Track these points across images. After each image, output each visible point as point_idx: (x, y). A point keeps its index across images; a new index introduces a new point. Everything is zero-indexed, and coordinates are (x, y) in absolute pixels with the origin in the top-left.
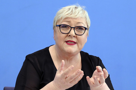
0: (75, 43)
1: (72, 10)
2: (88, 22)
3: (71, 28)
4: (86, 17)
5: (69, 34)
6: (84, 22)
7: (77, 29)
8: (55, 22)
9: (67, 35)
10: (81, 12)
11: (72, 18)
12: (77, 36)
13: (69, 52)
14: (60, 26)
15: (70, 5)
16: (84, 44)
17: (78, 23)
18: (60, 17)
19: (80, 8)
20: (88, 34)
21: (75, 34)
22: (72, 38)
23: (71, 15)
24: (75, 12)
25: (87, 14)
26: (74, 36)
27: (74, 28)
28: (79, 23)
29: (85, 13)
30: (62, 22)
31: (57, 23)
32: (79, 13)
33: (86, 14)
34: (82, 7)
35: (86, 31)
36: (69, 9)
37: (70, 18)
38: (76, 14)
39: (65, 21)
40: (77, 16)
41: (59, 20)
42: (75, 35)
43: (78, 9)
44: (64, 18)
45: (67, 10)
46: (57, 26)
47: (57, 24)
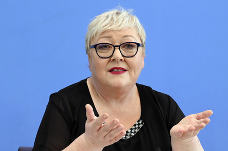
0: (125, 70)
1: (112, 18)
2: (140, 34)
3: (115, 47)
4: (136, 26)
5: (112, 58)
6: (135, 35)
7: (124, 47)
8: (87, 41)
9: (110, 60)
10: (127, 19)
11: (113, 31)
12: (126, 58)
13: (117, 86)
14: (95, 46)
15: (108, 11)
16: (140, 70)
17: (124, 37)
18: (94, 33)
19: (124, 13)
20: (143, 53)
21: (123, 56)
22: (118, 63)
23: (111, 25)
24: (118, 21)
25: (138, 22)
26: (121, 60)
27: (119, 46)
28: (126, 36)
29: (133, 20)
30: (98, 40)
31: (90, 42)
32: (125, 21)
33: (137, 20)
34: (127, 11)
35: (140, 48)
36: (107, 17)
37: (110, 31)
38: (119, 24)
39: (102, 38)
40: (121, 26)
41: (93, 36)
42: (122, 58)
43: (121, 15)
44: (100, 32)
45: (104, 19)
46: (91, 47)
47: (91, 45)
